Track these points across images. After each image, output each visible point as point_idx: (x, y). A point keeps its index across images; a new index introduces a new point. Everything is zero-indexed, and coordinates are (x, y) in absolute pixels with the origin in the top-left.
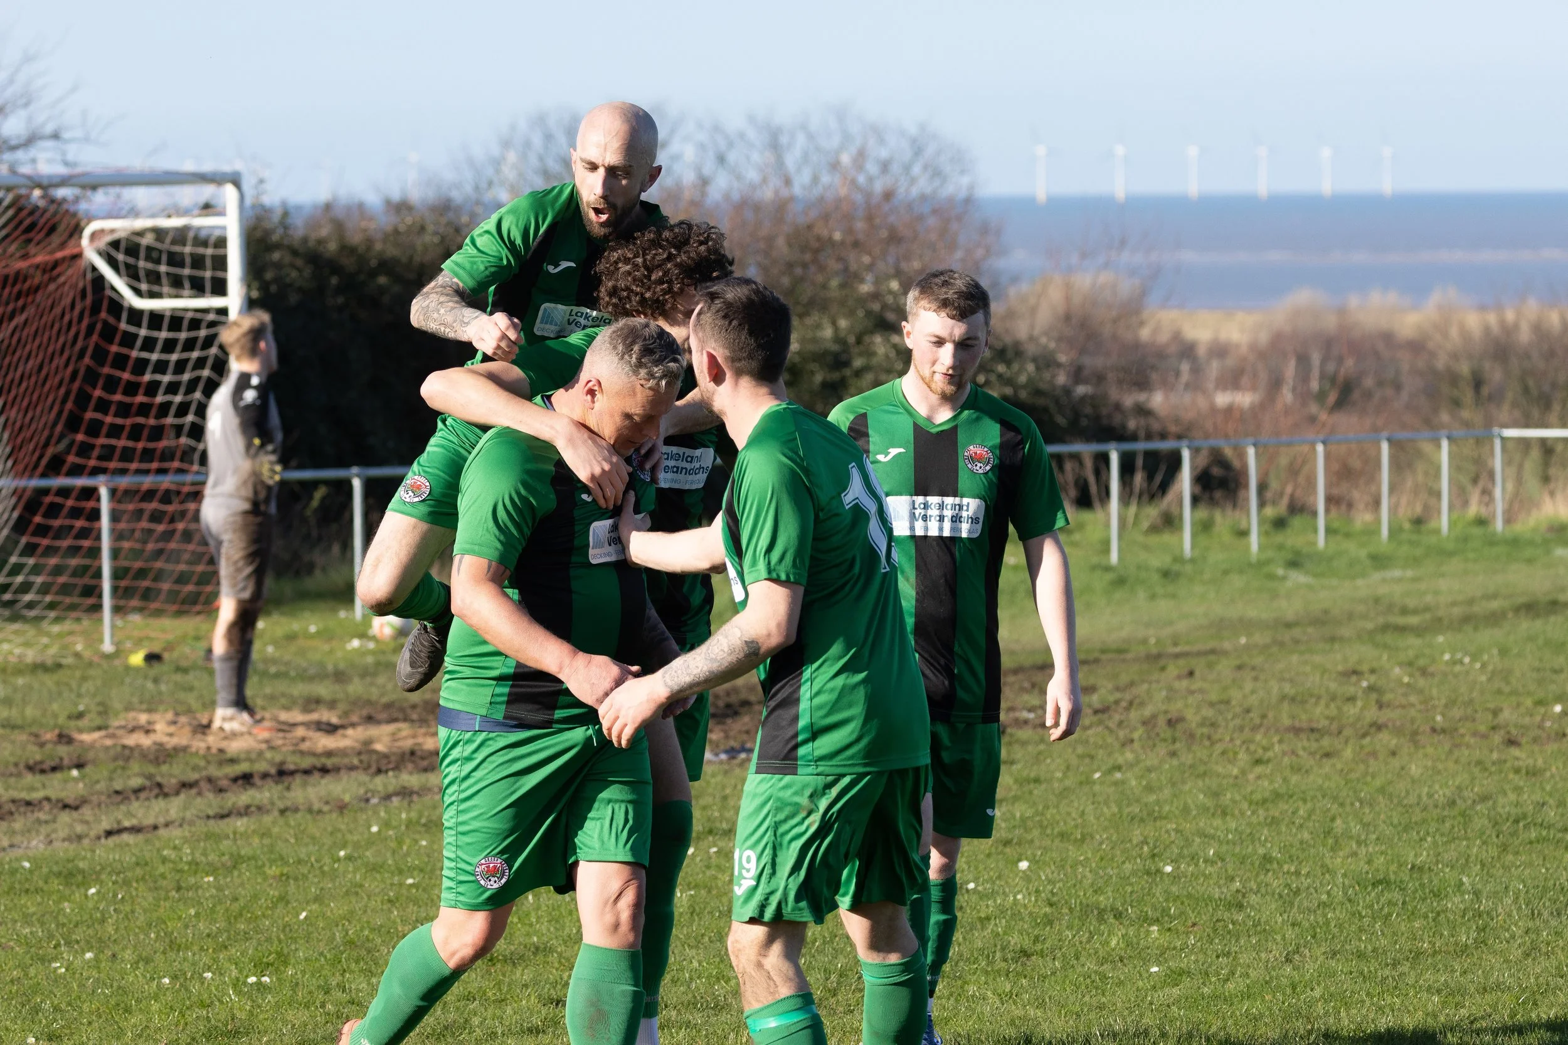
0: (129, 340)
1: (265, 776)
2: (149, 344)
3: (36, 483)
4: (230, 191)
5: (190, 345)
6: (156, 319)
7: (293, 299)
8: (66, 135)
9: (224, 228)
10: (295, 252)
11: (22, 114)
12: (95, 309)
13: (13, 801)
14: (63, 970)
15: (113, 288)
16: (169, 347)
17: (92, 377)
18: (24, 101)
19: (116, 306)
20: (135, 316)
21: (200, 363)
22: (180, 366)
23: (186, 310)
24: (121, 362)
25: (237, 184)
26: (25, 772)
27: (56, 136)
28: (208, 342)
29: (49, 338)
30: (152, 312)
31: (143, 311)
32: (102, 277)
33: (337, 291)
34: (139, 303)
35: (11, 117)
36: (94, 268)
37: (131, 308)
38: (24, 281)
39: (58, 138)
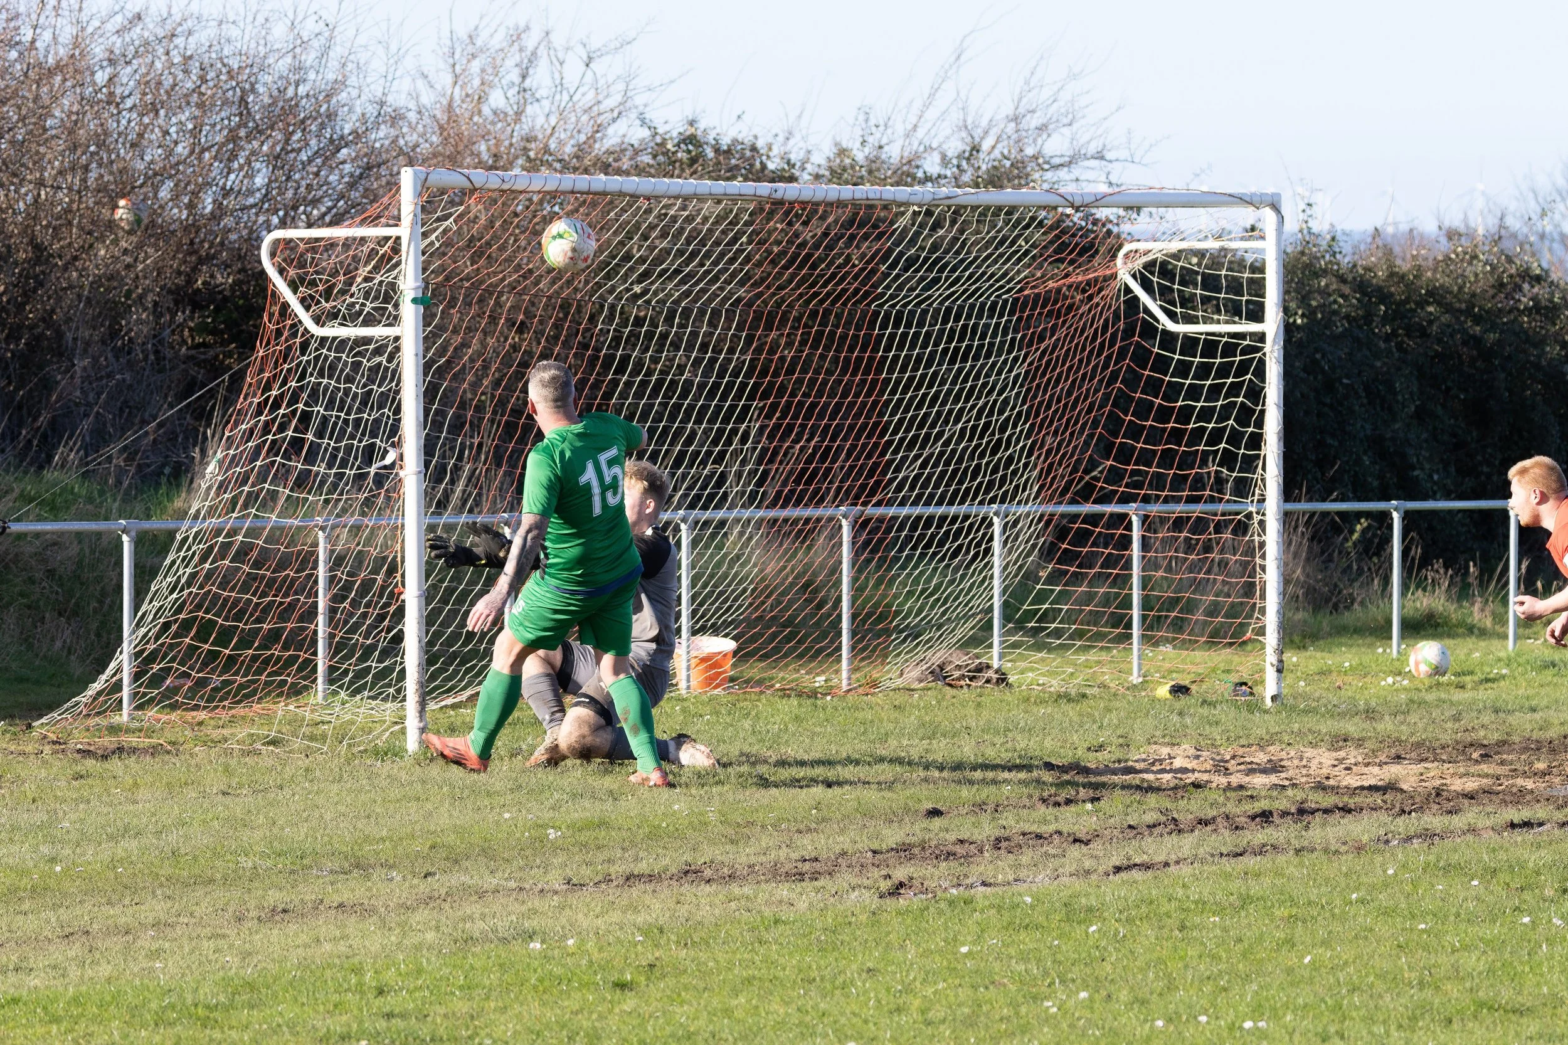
0: (1162, 364)
1: (1285, 814)
2: (1183, 369)
3: (1063, 509)
4: (1269, 215)
5: (1224, 371)
6: (1190, 343)
7: (1340, 327)
8: (1108, 156)
9: (1263, 251)
10: (1342, 279)
11: (1066, 131)
12: (1129, 332)
13: (1024, 834)
14: (1055, 1010)
15: (1147, 311)
16: (1204, 371)
17: (1122, 401)
18: (1066, 121)
19: (1150, 329)
20: (1169, 339)
21: (1235, 389)
22: (1215, 391)
23: (1221, 335)
24: (1153, 387)
25: (1276, 208)
26: (1039, 805)
27: (1100, 157)
28: (1243, 368)
29: (1081, 361)
30: (1186, 337)
31: (1178, 334)
32: (1136, 298)
33: (1385, 319)
34: (1172, 327)
35: (1055, 136)
36: (1128, 290)
37: (1165, 332)
38: (1056, 302)
39: (1102, 158)
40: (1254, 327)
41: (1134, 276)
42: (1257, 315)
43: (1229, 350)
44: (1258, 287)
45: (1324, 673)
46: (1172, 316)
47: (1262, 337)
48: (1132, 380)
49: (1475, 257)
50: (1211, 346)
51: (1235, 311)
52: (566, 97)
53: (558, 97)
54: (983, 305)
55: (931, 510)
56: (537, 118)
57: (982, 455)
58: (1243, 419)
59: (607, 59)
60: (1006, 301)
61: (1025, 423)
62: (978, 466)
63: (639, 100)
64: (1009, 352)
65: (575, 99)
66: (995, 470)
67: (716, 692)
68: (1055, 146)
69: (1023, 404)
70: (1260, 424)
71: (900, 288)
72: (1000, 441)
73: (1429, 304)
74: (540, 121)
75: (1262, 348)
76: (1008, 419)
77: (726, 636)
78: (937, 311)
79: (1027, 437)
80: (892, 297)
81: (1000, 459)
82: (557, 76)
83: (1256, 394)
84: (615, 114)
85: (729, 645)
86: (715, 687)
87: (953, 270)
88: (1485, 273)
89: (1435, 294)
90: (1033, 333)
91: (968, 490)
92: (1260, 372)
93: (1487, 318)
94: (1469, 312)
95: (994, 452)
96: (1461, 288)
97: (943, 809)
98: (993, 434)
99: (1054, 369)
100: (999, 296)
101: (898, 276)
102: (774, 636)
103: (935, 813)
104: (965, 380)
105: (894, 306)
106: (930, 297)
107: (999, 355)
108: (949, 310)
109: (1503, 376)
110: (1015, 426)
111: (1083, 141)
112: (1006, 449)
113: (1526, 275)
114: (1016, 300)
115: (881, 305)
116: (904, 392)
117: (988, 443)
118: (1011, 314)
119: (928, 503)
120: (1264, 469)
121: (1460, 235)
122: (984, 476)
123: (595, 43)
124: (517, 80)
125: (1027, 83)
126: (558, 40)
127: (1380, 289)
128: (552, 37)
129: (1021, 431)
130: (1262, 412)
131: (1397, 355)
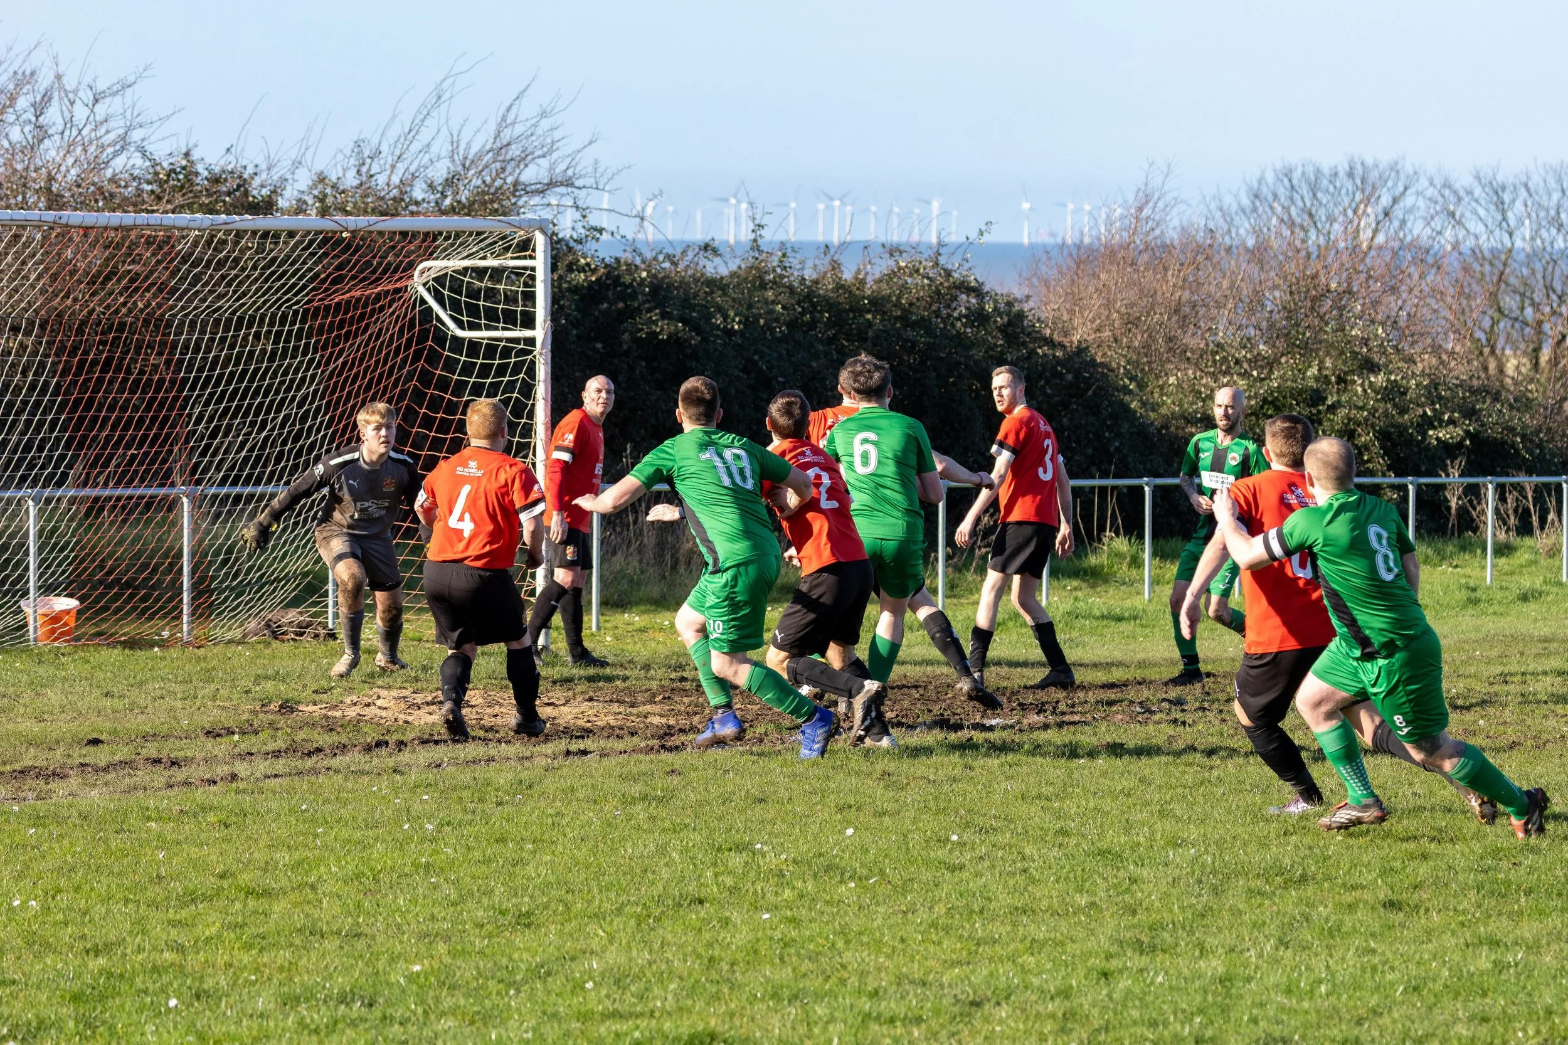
0: (450, 365)
2: (468, 369)
5: (502, 370)
6: (474, 346)
7: (780, 330)
8: (578, 183)
9: (533, 269)
10: (791, 289)
11: (542, 163)
12: (423, 337)
15: (439, 319)
16: (485, 371)
18: (540, 153)
19: (441, 337)
20: (457, 342)
21: (511, 386)
22: (493, 390)
23: (500, 340)
24: (443, 385)
27: (568, 183)
28: (517, 369)
29: (377, 362)
30: (470, 341)
31: (463, 339)
32: (430, 309)
33: (829, 324)
34: (460, 333)
35: (531, 166)
36: (423, 301)
37: (455, 338)
38: (346, 312)
39: (572, 185)
40: (528, 333)
41: (428, 290)
42: (529, 321)
43: (507, 352)
44: (530, 297)
45: (643, 630)
46: (460, 324)
47: (531, 342)
48: (426, 378)
49: (917, 271)
50: (491, 349)
51: (510, 319)
52: (75, 132)
53: (67, 133)
54: (274, 315)
55: (237, 490)
56: (51, 150)
57: (284, 443)
58: (517, 413)
59: (108, 100)
60: (296, 312)
61: (325, 415)
62: (281, 453)
63: (136, 135)
64: (305, 354)
65: (84, 132)
66: (299, 455)
67: (56, 644)
68: (530, 174)
69: (322, 398)
70: (531, 415)
71: (190, 301)
72: (301, 430)
73: (869, 311)
74: (53, 153)
75: (530, 352)
76: (308, 411)
77: (70, 595)
78: (229, 321)
79: (328, 427)
80: (183, 308)
81: (302, 447)
82: (67, 114)
83: (528, 390)
84: (118, 147)
85: (72, 603)
86: (56, 639)
87: (241, 283)
88: (923, 287)
89: (877, 303)
90: (328, 339)
91: (273, 473)
92: (531, 372)
93: (923, 324)
94: (904, 319)
95: (296, 439)
96: (899, 297)
97: (103, 737)
98: (293, 424)
99: (351, 369)
100: (289, 307)
101: (186, 291)
102: (103, 595)
103: (96, 742)
104: (263, 378)
105: (186, 315)
106: (220, 308)
107: (294, 357)
108: (241, 319)
109: (933, 374)
110: (315, 418)
111: (558, 171)
112: (308, 437)
113: (964, 287)
114: (306, 311)
115: (174, 316)
116: (203, 388)
117: (289, 433)
118: (303, 321)
119: (235, 483)
120: (534, 455)
121: (901, 252)
122: (288, 460)
123: (101, 86)
124: (33, 119)
125: (504, 119)
126: (70, 83)
127: (825, 299)
128: (65, 80)
129: (321, 423)
130: (533, 405)
131: (835, 356)
